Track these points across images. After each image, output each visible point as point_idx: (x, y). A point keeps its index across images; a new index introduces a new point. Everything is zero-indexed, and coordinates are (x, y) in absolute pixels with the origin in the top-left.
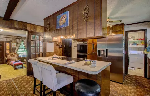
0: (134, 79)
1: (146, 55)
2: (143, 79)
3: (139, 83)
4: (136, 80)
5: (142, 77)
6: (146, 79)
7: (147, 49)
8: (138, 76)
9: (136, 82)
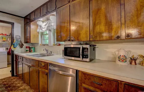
0: (2, 84)
1: (13, 51)
2: (12, 79)
3: (9, 87)
4: (5, 85)
5: (10, 77)
6: (14, 77)
7: (14, 45)
8: (4, 79)
9: (6, 88)
